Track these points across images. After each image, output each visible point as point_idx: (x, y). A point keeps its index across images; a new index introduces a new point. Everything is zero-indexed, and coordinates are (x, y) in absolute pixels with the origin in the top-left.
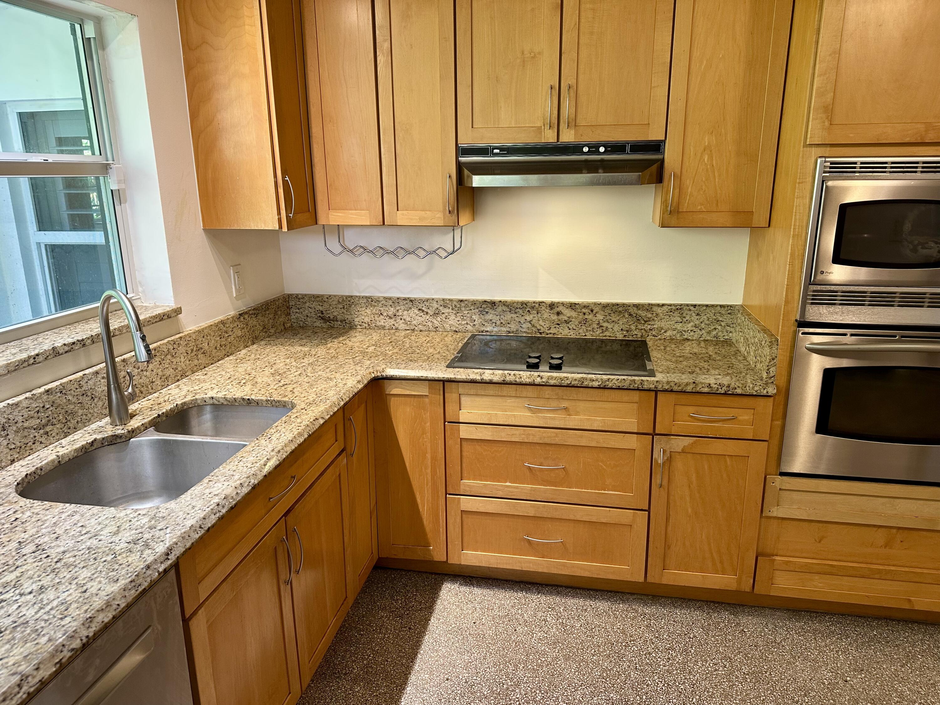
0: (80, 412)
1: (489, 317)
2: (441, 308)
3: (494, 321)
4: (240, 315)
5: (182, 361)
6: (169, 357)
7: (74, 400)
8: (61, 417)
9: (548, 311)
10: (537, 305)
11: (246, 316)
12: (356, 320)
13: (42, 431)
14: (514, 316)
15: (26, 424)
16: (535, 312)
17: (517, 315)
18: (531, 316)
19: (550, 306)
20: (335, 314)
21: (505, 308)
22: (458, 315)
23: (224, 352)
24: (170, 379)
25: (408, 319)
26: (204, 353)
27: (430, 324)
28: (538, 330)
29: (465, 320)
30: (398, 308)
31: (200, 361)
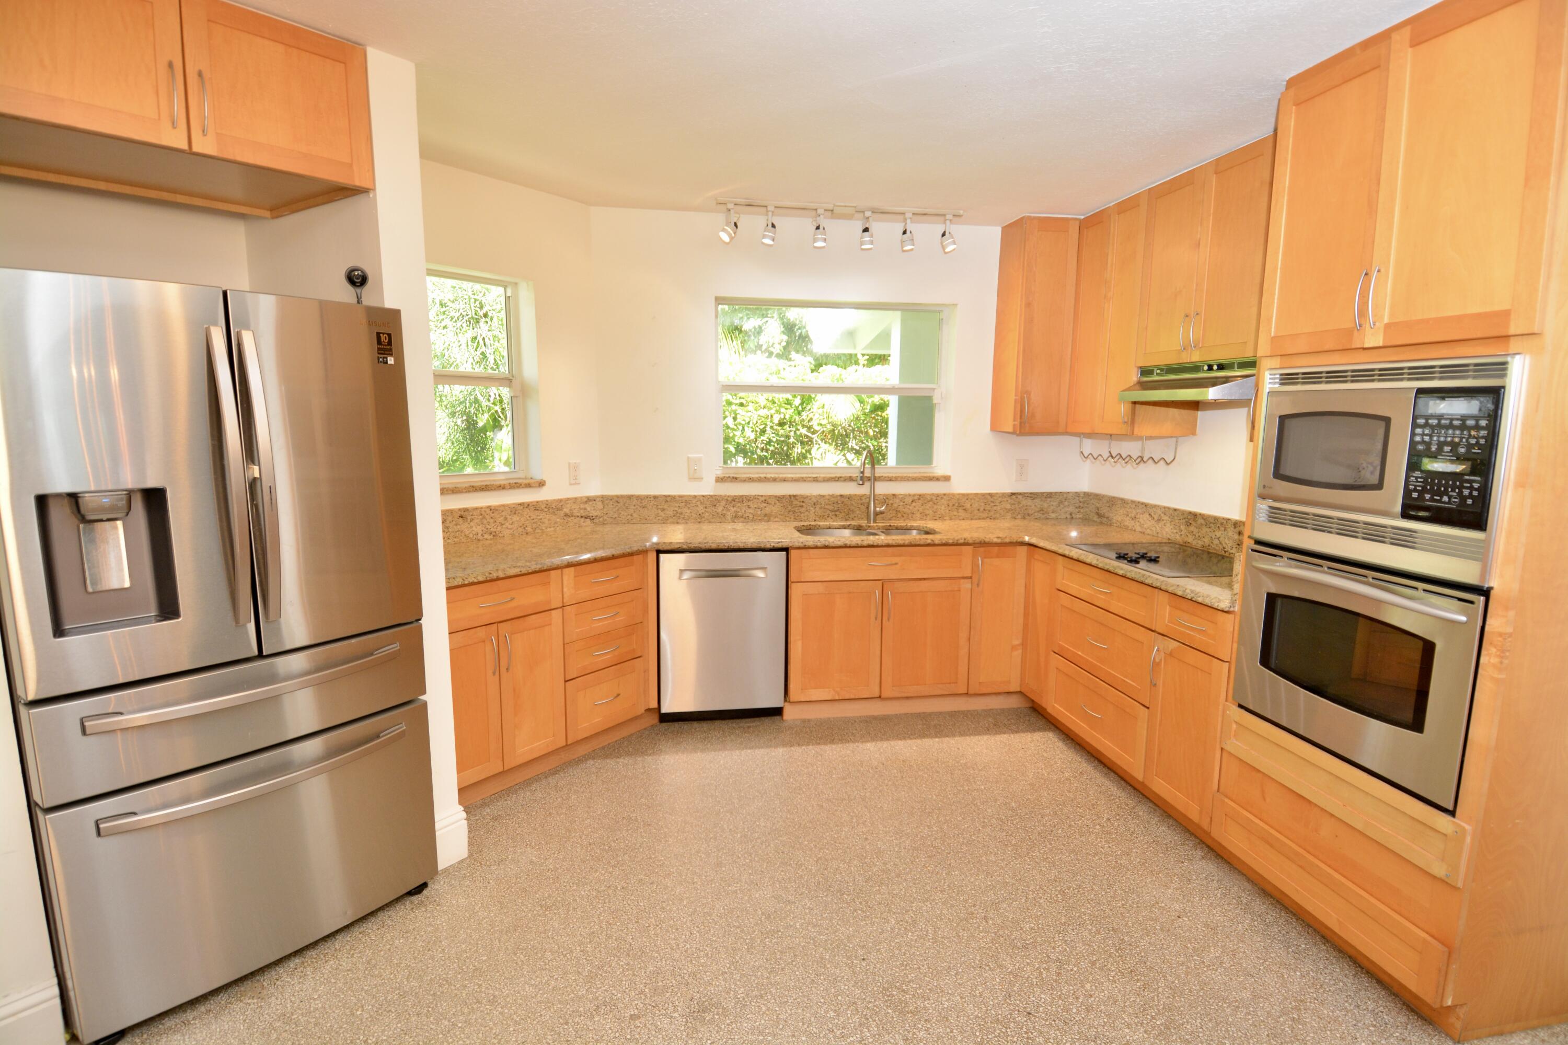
0: (858, 512)
1: (1192, 528)
2: (1162, 515)
3: (1194, 533)
4: (1013, 494)
5: (942, 509)
6: (931, 503)
7: (855, 505)
8: (846, 510)
9: (1232, 529)
10: (1225, 522)
11: (1020, 497)
12: (1115, 518)
13: (833, 513)
14: (1208, 530)
15: (826, 507)
16: (1223, 529)
17: (1210, 530)
18: (1220, 533)
19: (1234, 525)
20: (1105, 511)
21: (1202, 521)
22: (1172, 523)
23: (987, 515)
24: (928, 517)
25: (1142, 522)
26: (964, 510)
27: (1154, 529)
28: (1224, 548)
29: (1176, 529)
30: (1138, 511)
31: (960, 514)
